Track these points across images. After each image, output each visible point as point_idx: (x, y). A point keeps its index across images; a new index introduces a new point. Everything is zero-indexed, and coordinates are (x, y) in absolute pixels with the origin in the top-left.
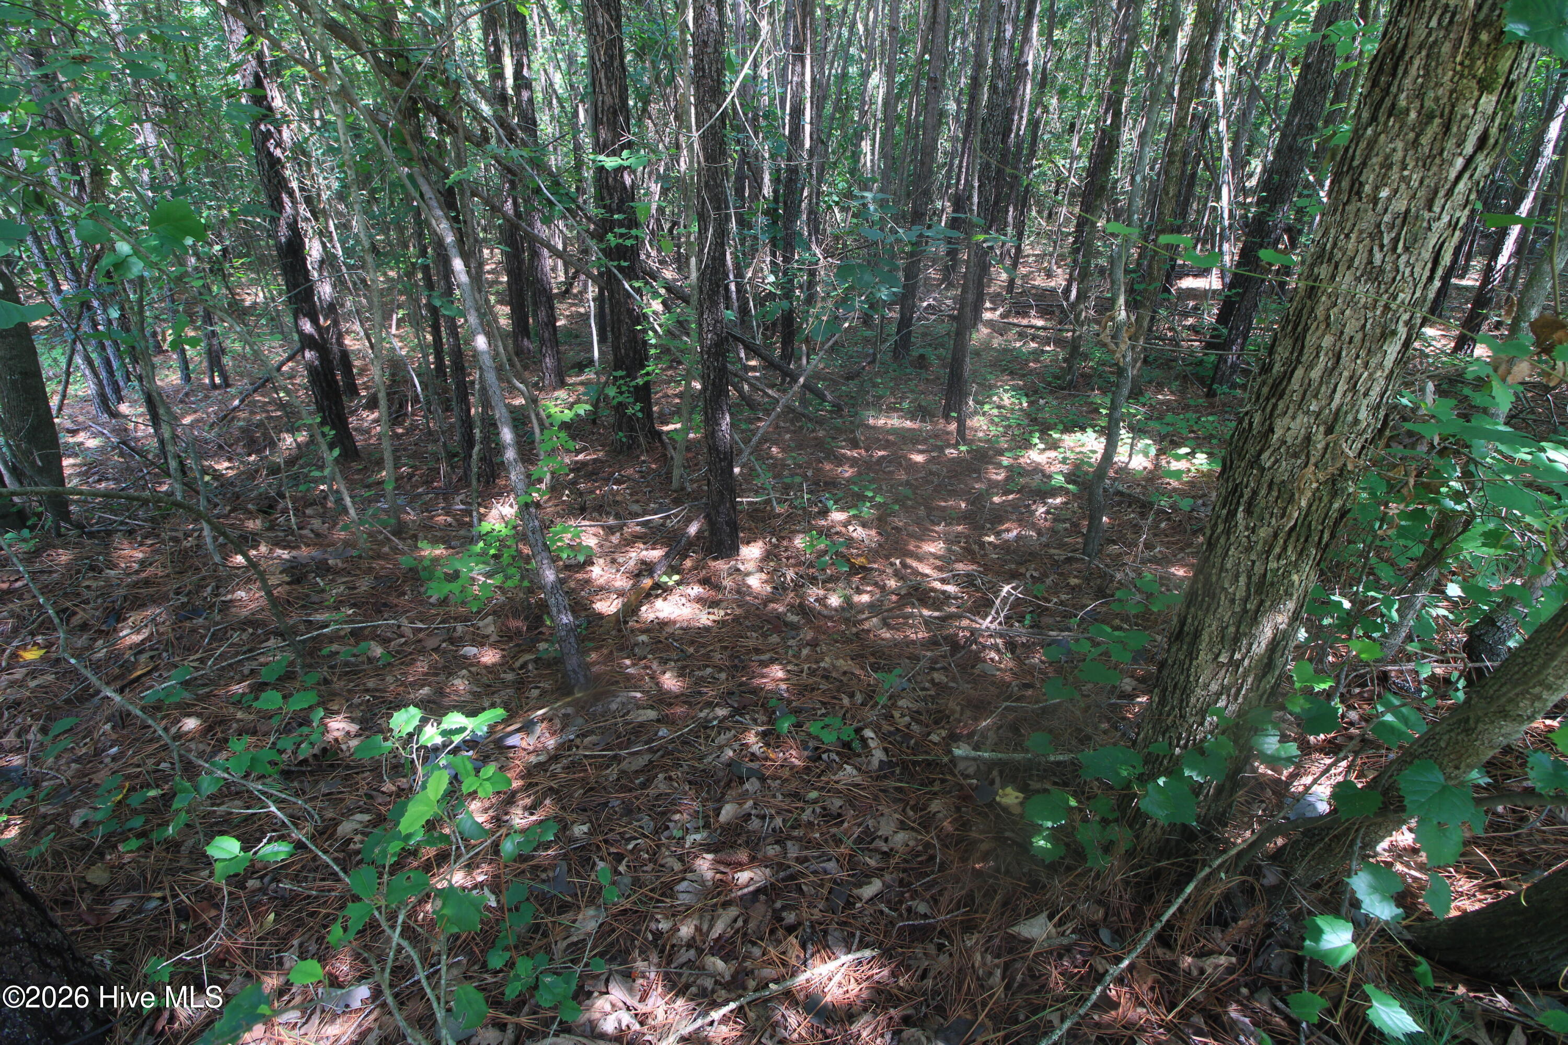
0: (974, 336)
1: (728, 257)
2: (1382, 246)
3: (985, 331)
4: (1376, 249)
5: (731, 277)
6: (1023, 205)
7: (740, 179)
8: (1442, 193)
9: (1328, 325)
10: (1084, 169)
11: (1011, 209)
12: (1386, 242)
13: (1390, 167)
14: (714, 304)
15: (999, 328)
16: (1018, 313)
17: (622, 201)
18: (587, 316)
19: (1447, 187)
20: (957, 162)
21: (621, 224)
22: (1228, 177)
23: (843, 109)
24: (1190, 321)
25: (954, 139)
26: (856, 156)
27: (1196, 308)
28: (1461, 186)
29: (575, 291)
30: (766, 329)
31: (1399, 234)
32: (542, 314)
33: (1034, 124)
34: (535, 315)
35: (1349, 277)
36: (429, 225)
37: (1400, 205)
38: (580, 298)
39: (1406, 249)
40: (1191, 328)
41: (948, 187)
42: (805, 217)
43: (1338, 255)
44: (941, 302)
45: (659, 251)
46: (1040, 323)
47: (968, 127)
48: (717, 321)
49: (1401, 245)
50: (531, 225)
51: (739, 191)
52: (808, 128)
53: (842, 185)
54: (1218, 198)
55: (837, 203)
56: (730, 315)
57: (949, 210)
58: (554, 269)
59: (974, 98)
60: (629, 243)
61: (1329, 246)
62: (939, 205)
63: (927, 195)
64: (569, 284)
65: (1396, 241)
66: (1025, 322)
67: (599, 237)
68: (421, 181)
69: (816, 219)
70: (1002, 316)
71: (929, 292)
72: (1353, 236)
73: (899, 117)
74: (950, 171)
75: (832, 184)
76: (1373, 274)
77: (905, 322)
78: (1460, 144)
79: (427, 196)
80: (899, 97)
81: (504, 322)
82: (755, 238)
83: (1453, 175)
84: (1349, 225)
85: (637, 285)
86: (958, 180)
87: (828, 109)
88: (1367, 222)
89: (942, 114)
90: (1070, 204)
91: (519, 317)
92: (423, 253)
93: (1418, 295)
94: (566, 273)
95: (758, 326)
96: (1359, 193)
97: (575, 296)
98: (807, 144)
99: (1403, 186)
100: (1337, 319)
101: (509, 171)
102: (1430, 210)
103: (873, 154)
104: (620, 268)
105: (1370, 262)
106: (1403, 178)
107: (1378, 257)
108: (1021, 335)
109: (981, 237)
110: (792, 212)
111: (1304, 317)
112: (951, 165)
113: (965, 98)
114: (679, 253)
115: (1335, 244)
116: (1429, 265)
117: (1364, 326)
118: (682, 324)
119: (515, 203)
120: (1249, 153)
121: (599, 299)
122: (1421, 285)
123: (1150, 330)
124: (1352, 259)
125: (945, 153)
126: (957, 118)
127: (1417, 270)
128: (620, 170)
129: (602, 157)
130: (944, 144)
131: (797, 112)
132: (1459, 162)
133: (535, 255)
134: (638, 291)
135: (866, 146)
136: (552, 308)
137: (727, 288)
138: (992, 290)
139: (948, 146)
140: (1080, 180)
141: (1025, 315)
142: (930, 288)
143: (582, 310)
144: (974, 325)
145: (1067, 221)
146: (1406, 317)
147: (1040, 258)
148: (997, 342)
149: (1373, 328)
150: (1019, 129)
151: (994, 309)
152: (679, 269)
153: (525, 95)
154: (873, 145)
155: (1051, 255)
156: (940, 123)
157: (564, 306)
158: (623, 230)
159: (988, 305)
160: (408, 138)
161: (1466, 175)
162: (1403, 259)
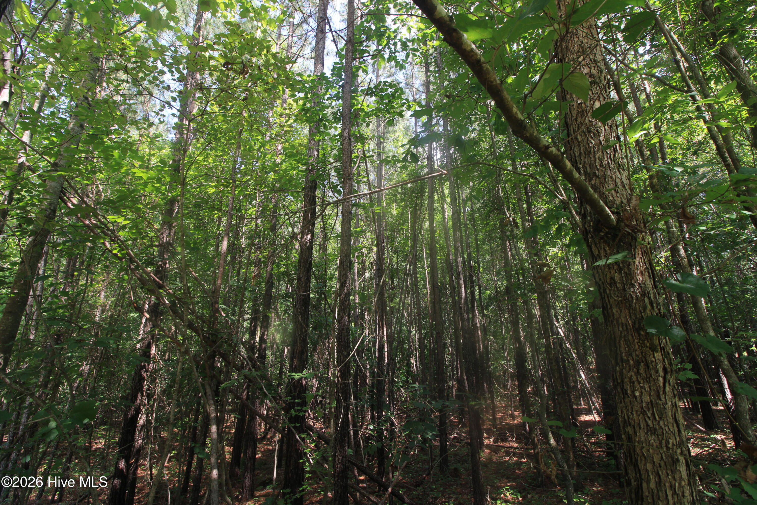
0: (482, 455)
1: (350, 416)
2: (649, 418)
3: (487, 451)
4: (647, 419)
5: (351, 427)
6: (490, 384)
7: (356, 377)
8: (661, 393)
9: (645, 458)
10: (514, 365)
11: (485, 385)
12: (649, 415)
13: (633, 383)
14: (343, 447)
15: (495, 449)
16: (502, 440)
17: (300, 392)
18: (273, 451)
19: (662, 389)
20: (455, 363)
21: (298, 404)
22: (580, 366)
23: (401, 344)
24: (593, 440)
25: (451, 354)
26: (409, 365)
27: (593, 432)
28: (667, 389)
29: (269, 437)
30: (369, 456)
31: (653, 411)
32: (249, 452)
33: (486, 347)
34: (245, 453)
35: (642, 434)
36: (204, 407)
37: (646, 399)
38: (271, 440)
39: (660, 418)
40: (595, 443)
41: (453, 376)
42: (387, 393)
43: (633, 423)
44: (460, 435)
45: (315, 413)
46: (515, 445)
47: (457, 350)
48: (343, 457)
49: (657, 417)
50: (254, 404)
51: (355, 382)
52: (386, 353)
53: (404, 378)
54: (580, 377)
55: (402, 387)
56: (350, 452)
57: (456, 385)
58: (260, 425)
59: (457, 338)
60: (301, 414)
61: (626, 418)
62: (450, 383)
63: (444, 381)
64: (266, 433)
65: (653, 414)
66: (507, 445)
67: (287, 410)
68: (207, 387)
69: (393, 394)
70: (495, 441)
71: (453, 430)
72: (634, 413)
73: (426, 346)
74: (452, 368)
75: (398, 377)
76: (652, 431)
77: (443, 449)
78: (657, 372)
79: (208, 394)
80: (425, 338)
81: (228, 457)
82: (363, 406)
83: (661, 385)
84: (630, 408)
85: (303, 436)
86: (457, 373)
87: (395, 344)
88: (636, 407)
89: (445, 344)
90: (512, 380)
91: (236, 454)
92: (196, 420)
93: (678, 439)
94: (266, 427)
95: (365, 455)
96: (627, 394)
97: (269, 439)
98: (386, 361)
99: (643, 391)
100: (647, 454)
101: (249, 380)
102: (660, 400)
103: (416, 362)
104: (295, 427)
105: (648, 425)
106: (641, 387)
107: (650, 422)
108: (507, 453)
109: (473, 403)
110: (381, 391)
111: (633, 454)
112: (453, 365)
113: (453, 337)
114: (325, 413)
115: (628, 418)
116: (675, 425)
117: (662, 458)
118: (324, 459)
119: (248, 393)
120: (586, 354)
121: (281, 441)
122: (677, 435)
123: (574, 446)
124: (639, 424)
125: (450, 361)
126: (451, 346)
127: (670, 427)
128: (301, 379)
129: (293, 374)
130: (447, 357)
131: (381, 348)
132: (661, 379)
133: (253, 419)
134: (303, 439)
135: (413, 361)
136: (255, 447)
137: (349, 433)
138: (485, 427)
139: (450, 357)
140: (513, 369)
141: (506, 440)
142: (453, 427)
143: (271, 448)
144: (481, 448)
145: (513, 390)
146: (679, 451)
147: (506, 407)
148: (495, 458)
149: (667, 458)
150: (480, 349)
151: (489, 438)
152: (324, 422)
153: (263, 346)
154: (416, 358)
155: (511, 406)
156: (445, 348)
157: (261, 446)
158: (299, 408)
159: (485, 435)
160: (207, 368)
161: (667, 384)
162: (661, 423)
